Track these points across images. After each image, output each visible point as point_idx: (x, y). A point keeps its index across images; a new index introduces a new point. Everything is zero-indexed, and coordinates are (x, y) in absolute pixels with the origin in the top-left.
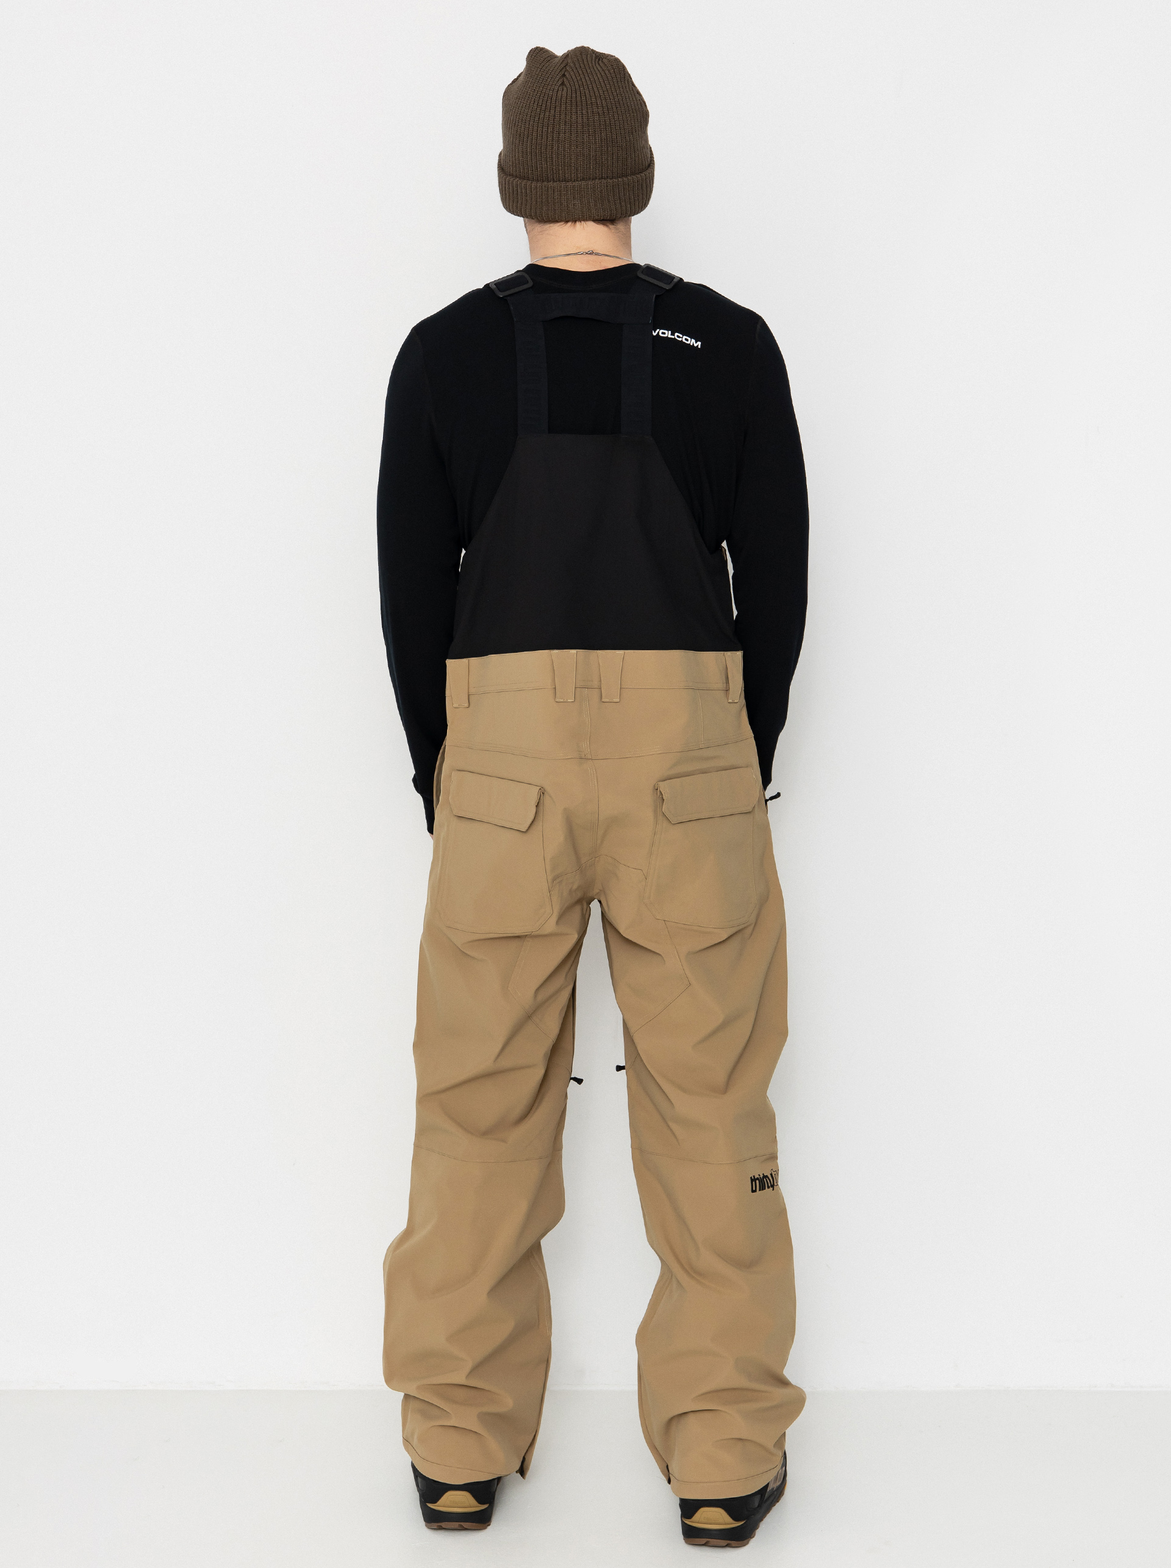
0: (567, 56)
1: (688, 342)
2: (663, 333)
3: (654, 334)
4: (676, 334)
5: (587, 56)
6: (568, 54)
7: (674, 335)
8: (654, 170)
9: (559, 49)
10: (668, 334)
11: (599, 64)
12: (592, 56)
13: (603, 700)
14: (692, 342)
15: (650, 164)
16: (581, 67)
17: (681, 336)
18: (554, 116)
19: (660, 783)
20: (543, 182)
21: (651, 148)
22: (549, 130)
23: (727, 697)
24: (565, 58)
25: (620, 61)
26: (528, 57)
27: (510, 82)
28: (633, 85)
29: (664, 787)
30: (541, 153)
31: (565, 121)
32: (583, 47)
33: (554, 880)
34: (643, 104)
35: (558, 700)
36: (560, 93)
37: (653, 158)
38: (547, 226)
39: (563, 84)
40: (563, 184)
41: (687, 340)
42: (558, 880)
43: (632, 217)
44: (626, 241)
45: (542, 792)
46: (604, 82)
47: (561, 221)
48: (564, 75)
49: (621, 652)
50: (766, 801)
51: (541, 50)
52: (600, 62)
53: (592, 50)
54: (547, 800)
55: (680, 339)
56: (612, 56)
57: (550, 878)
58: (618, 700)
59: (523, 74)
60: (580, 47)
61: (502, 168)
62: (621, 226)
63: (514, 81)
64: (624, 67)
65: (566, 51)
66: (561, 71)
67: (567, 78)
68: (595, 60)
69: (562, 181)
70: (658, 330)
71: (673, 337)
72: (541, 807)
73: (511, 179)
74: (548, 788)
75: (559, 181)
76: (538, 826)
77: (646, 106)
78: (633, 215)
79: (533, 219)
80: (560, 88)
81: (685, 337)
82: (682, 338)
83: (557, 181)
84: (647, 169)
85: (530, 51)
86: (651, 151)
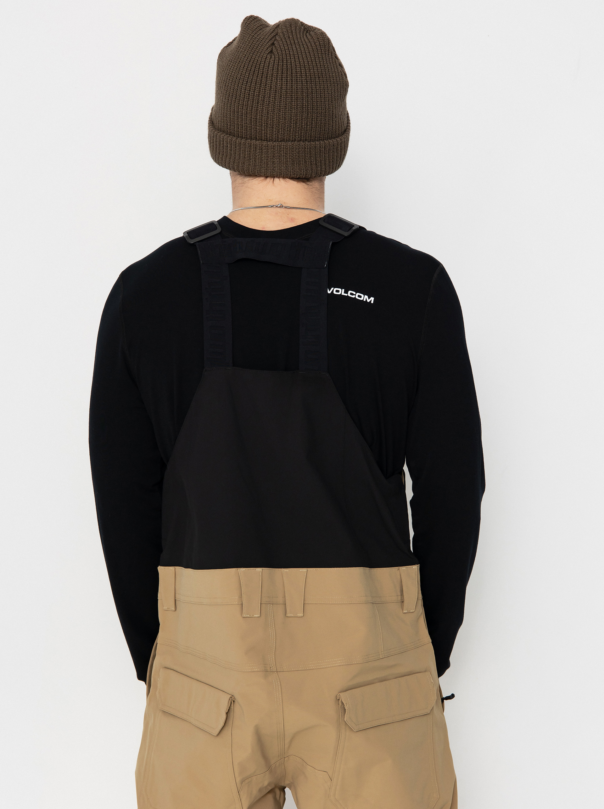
0: (278, 26)
1: (362, 299)
2: (337, 291)
3: (329, 292)
4: (350, 292)
5: (296, 27)
6: (279, 25)
7: (347, 293)
8: (349, 136)
9: (272, 20)
10: (342, 292)
11: (306, 36)
12: (300, 28)
13: (288, 615)
14: (365, 298)
15: (346, 130)
16: (289, 37)
17: (354, 293)
18: (261, 81)
19: (341, 694)
20: (247, 139)
21: (348, 114)
22: (256, 94)
23: (403, 610)
24: (276, 28)
25: (326, 35)
26: (243, 23)
27: (226, 45)
28: (336, 57)
29: (344, 697)
30: (247, 113)
31: (271, 86)
32: (293, 20)
33: (242, 781)
34: (343, 75)
35: (244, 616)
36: (268, 60)
37: (350, 123)
38: (247, 179)
39: (271, 52)
40: (265, 143)
41: (360, 296)
42: (247, 781)
43: (327, 177)
44: (320, 196)
45: (232, 701)
46: (309, 52)
47: (260, 176)
48: (273, 44)
49: (304, 570)
50: (443, 700)
51: (255, 19)
52: (308, 34)
53: (302, 22)
54: (237, 709)
55: (354, 296)
56: (319, 30)
57: (238, 780)
58: (301, 615)
59: (238, 38)
60: (290, 19)
61: (212, 122)
62: (315, 184)
63: (230, 44)
64: (329, 40)
65: (278, 22)
66: (271, 40)
67: (275, 47)
68: (303, 32)
69: (264, 140)
70: (332, 289)
71: (346, 295)
72: (231, 714)
73: (219, 134)
74: (237, 697)
75: (261, 140)
76: (227, 732)
77: (346, 77)
78: (327, 175)
79: (235, 171)
80: (269, 56)
81: (358, 294)
82: (355, 295)
83: (259, 140)
84: (342, 135)
85: (246, 18)
86: (348, 117)
